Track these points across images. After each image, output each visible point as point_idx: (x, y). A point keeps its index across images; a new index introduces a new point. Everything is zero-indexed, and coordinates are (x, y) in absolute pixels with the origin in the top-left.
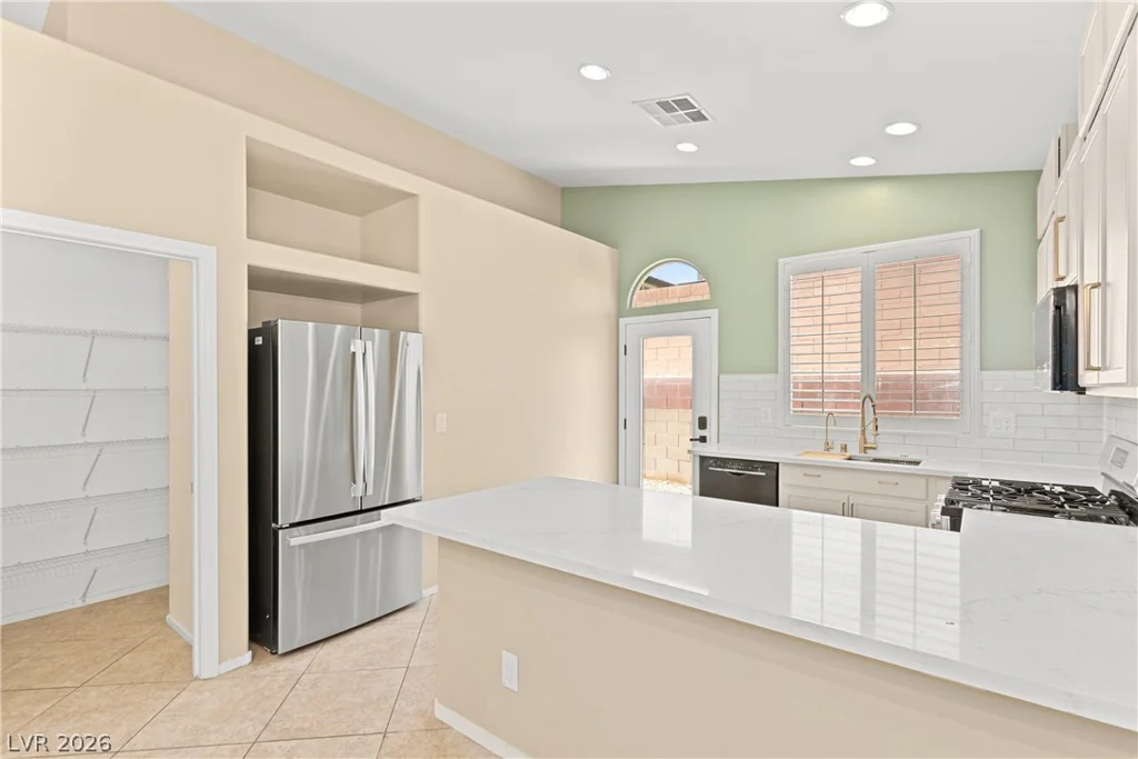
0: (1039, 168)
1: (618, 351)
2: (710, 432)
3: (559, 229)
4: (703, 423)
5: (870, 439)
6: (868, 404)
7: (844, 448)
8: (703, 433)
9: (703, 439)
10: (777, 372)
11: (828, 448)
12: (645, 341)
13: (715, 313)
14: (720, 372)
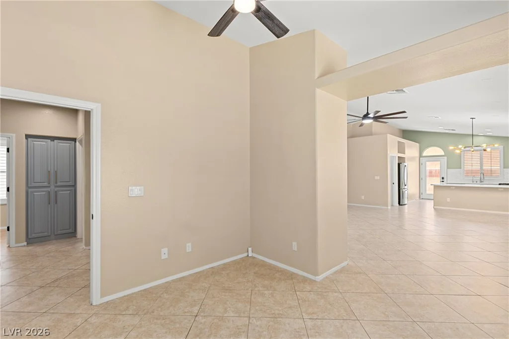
1: (420, 164)
4: (443, 178)
5: (482, 181)
6: (482, 174)
9: (443, 181)
10: (461, 168)
11: (473, 182)
12: (427, 163)
13: (446, 157)
14: (448, 168)
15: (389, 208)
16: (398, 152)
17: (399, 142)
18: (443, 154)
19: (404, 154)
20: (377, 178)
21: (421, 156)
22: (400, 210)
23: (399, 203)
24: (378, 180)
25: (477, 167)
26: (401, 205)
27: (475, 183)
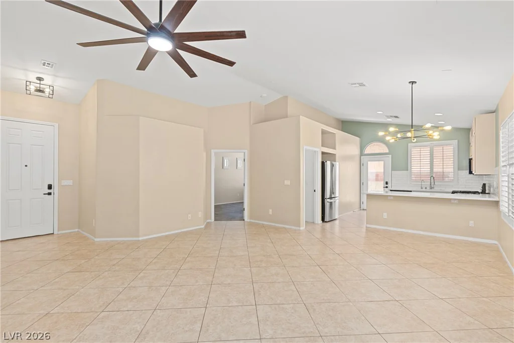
0: (470, 128)
1: (361, 165)
2: (389, 185)
3: (341, 132)
4: (387, 183)
5: (432, 186)
6: (432, 178)
7: (426, 188)
8: (387, 185)
9: (387, 187)
10: (408, 170)
11: (422, 188)
12: (369, 162)
13: (390, 156)
14: (392, 170)
15: (302, 228)
16: (322, 146)
17: (324, 132)
18: (387, 151)
19: (334, 148)
20: (287, 182)
21: (362, 154)
22: (323, 229)
23: (323, 219)
24: (288, 185)
25: (426, 169)
26: (326, 222)
27: (424, 190)
